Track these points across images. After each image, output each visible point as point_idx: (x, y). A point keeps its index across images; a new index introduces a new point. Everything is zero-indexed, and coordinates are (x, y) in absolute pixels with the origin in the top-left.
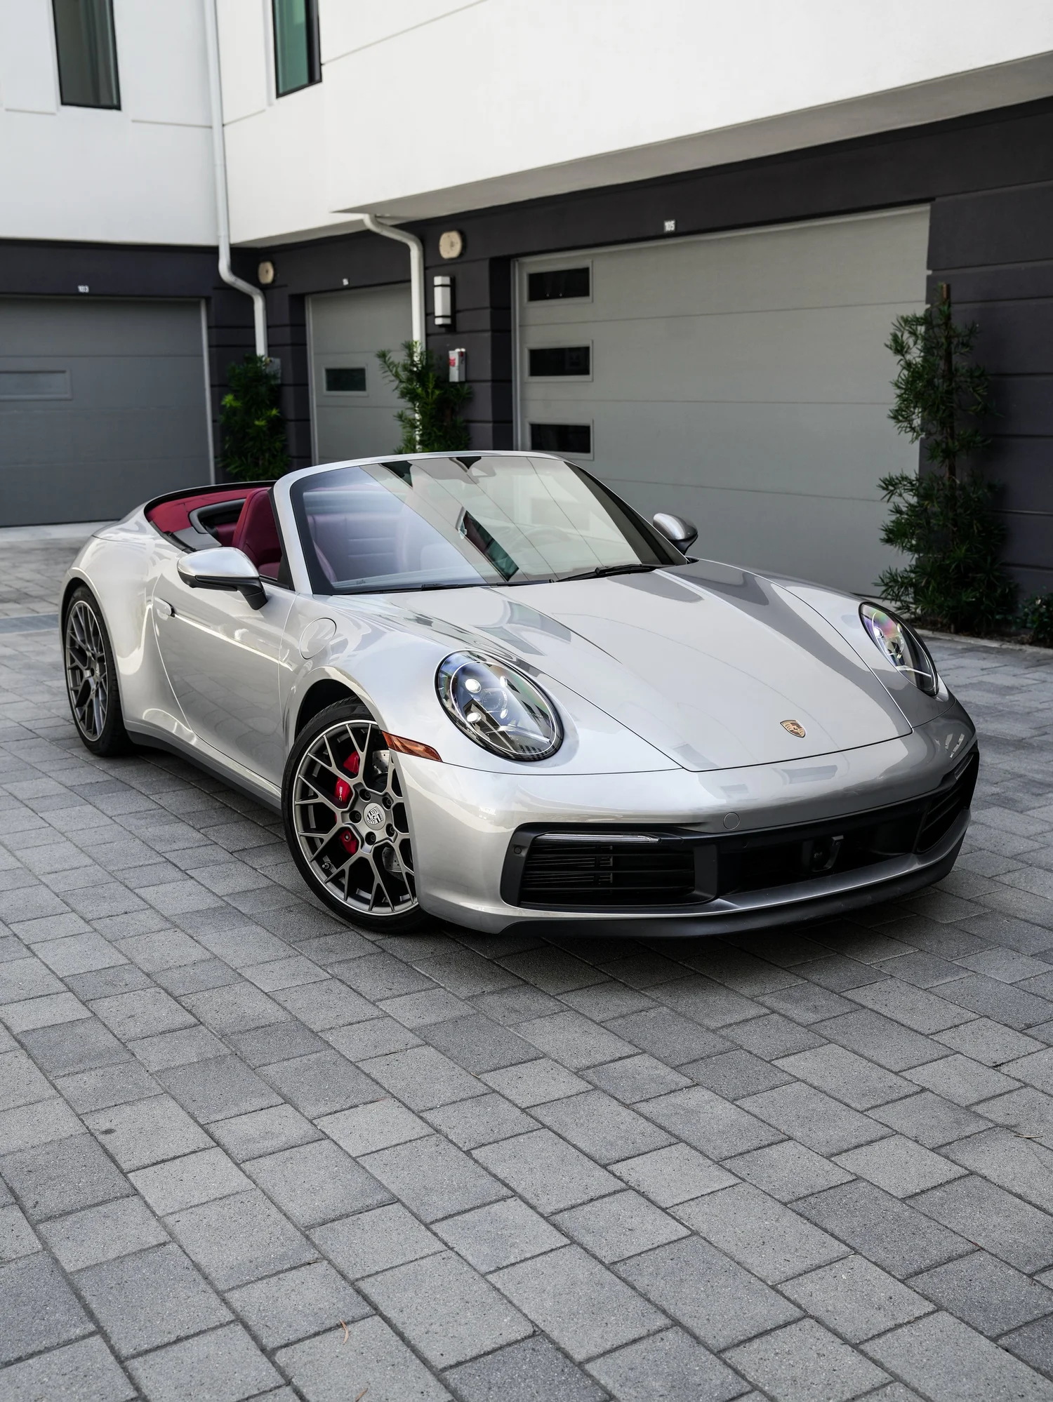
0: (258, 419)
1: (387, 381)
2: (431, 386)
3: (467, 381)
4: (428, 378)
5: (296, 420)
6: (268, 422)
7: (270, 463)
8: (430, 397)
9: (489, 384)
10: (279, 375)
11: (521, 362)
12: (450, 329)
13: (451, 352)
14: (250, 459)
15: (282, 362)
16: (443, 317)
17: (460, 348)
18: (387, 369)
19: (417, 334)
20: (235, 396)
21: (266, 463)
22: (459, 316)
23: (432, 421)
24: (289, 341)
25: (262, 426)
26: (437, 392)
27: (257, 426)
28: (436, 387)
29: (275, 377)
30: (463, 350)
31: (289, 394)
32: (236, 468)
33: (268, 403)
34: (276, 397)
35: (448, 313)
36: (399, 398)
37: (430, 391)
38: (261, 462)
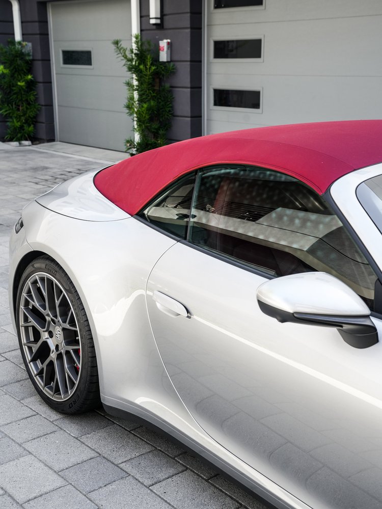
0: (19, 81)
1: (119, 59)
2: (149, 64)
3: (171, 61)
4: (147, 58)
5: (43, 83)
6: (26, 83)
7: (27, 108)
8: (148, 71)
9: (189, 63)
10: (31, 54)
11: (208, 50)
12: (159, 26)
13: (160, 42)
14: (14, 106)
15: (33, 45)
16: (156, 18)
17: (167, 39)
18: (119, 52)
19: (135, 30)
20: (4, 66)
21: (25, 109)
22: (166, 18)
23: (149, 86)
24: (38, 32)
25: (23, 86)
26: (153, 68)
27: (20, 86)
28: (152, 64)
29: (28, 55)
30: (169, 41)
31: (38, 66)
32: (6, 111)
33: (25, 71)
34: (29, 67)
35: (159, 16)
36: (127, 71)
37: (148, 67)
38: (21, 108)
